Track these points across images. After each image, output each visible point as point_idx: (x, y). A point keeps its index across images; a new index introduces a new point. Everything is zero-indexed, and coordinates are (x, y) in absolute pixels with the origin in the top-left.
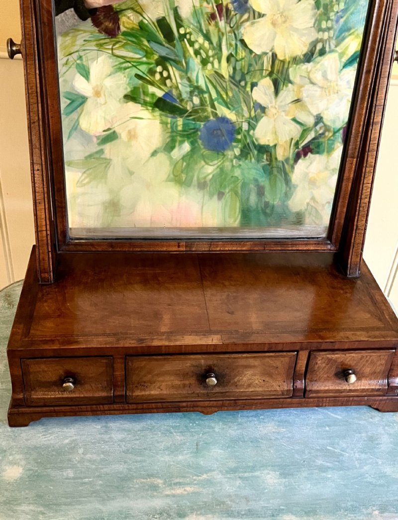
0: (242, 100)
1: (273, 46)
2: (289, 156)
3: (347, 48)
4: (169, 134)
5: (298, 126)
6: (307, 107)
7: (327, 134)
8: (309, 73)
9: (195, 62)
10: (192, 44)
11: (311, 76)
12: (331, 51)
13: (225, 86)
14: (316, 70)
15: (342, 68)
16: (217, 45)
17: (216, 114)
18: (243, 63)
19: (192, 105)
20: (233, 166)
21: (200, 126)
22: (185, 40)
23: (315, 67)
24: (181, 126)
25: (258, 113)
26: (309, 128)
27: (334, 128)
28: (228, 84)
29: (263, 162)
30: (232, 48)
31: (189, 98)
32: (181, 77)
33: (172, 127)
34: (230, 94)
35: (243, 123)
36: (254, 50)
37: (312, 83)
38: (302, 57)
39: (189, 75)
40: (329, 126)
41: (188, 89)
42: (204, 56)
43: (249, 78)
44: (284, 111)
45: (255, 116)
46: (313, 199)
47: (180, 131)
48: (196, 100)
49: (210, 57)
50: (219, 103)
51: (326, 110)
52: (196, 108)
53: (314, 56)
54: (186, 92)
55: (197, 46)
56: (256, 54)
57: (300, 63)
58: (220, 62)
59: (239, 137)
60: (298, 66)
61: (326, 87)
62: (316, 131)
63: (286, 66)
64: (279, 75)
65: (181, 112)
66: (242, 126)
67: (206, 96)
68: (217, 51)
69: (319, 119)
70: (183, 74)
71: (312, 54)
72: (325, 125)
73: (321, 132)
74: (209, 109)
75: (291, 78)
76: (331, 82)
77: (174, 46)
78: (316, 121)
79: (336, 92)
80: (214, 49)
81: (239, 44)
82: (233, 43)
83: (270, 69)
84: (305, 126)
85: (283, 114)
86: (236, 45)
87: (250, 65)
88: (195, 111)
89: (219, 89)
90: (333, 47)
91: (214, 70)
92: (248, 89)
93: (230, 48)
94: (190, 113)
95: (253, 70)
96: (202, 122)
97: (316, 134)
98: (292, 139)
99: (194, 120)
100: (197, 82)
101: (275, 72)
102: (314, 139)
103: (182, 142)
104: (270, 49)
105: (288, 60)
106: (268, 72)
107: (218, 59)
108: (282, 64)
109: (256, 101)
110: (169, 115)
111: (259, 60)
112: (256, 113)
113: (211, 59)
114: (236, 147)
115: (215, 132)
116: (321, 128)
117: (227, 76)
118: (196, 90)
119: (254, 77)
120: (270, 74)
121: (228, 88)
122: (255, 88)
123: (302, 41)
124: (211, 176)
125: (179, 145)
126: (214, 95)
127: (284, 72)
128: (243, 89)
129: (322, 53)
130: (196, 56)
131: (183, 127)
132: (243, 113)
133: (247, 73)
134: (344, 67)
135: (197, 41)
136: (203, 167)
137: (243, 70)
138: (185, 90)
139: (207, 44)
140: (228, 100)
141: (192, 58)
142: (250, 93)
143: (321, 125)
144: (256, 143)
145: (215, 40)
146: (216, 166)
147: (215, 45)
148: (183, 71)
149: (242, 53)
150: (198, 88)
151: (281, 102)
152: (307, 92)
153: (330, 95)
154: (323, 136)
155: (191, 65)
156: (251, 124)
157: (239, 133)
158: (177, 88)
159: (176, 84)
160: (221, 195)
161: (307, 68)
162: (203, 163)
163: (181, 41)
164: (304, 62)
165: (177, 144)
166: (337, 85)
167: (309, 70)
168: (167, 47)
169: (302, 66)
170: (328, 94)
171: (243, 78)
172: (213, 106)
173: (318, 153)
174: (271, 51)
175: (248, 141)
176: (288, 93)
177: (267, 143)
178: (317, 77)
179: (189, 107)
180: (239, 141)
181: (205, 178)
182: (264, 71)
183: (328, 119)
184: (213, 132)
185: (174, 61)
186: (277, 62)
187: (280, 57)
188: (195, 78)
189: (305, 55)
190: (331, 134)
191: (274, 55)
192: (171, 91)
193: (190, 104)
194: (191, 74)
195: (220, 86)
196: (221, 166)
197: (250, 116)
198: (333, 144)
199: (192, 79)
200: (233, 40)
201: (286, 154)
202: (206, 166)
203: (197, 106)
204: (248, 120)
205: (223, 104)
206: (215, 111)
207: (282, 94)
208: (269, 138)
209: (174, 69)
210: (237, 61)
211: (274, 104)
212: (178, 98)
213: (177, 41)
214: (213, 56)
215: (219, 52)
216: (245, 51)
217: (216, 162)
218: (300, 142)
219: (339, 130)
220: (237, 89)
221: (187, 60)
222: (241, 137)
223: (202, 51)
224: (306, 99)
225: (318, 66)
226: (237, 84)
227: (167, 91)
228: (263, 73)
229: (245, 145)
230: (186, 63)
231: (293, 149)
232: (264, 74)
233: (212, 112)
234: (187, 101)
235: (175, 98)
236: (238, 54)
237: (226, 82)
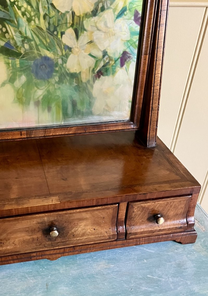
0: (56, 44)
1: (72, 7)
2: (89, 79)
3: (117, 6)
4: (11, 71)
5: (93, 59)
6: (97, 46)
7: (111, 62)
8: (96, 23)
9: (23, 20)
10: (19, 8)
11: (98, 25)
12: (108, 8)
13: (44, 35)
14: (100, 21)
15: (115, 19)
16: (36, 8)
17: (41, 55)
18: (54, 19)
19: (24, 50)
20: (55, 89)
21: (31, 64)
22: (15, 5)
23: (99, 19)
24: (19, 64)
25: (67, 52)
26: (100, 59)
27: (115, 59)
28: (46, 34)
29: (74, 84)
30: (46, 10)
31: (22, 45)
32: (15, 31)
33: (12, 66)
34: (48, 41)
35: (59, 59)
36: (60, 10)
37: (98, 30)
38: (91, 13)
39: (20, 29)
40: (111, 57)
41: (21, 39)
42: (29, 16)
43: (59, 29)
44: (83, 50)
45: (66, 54)
46: (107, 105)
47: (18, 68)
48: (27, 46)
49: (32, 16)
50: (41, 47)
51: (109, 47)
52: (26, 52)
53: (98, 12)
54: (19, 41)
55: (23, 9)
56: (62, 13)
57: (90, 17)
58: (39, 19)
59: (57, 69)
60: (89, 19)
61: (107, 32)
62: (104, 61)
63: (81, 20)
64: (78, 26)
65: (18, 55)
66: (58, 62)
67: (33, 43)
68: (36, 12)
69: (105, 53)
70: (16, 29)
71: (97, 11)
72: (109, 57)
73: (107, 61)
74: (36, 51)
75: (85, 27)
76: (110, 28)
77: (8, 10)
78: (104, 54)
79: (114, 34)
80: (34, 11)
81: (50, 6)
82: (47, 6)
83: (71, 22)
84: (98, 58)
85: (83, 51)
86: (49, 7)
87: (59, 20)
88: (26, 54)
89: (41, 37)
90: (109, 5)
91: (36, 25)
92: (59, 36)
93: (45, 10)
94: (23, 55)
95: (61, 23)
96: (31, 61)
97: (104, 63)
98: (90, 68)
99: (26, 60)
100: (26, 34)
101: (75, 24)
102: (103, 66)
103: (20, 76)
104: (70, 9)
105: (82, 15)
106: (70, 24)
107: (38, 17)
108: (79, 18)
109: (65, 44)
110: (10, 58)
111: (64, 17)
112: (66, 52)
113: (33, 18)
114: (55, 76)
115: (41, 67)
116: (107, 59)
117: (44, 29)
118: (25, 39)
119: (62, 28)
120: (72, 26)
121: (47, 36)
122: (63, 35)
123: (90, 3)
124: (42, 97)
125: (19, 78)
126: (38, 42)
127: (81, 24)
128: (56, 37)
129: (103, 9)
130: (23, 16)
131: (20, 65)
132: (57, 53)
133: (58, 26)
134: (117, 18)
135: (23, 6)
136: (36, 91)
137: (54, 24)
138: (18, 40)
139: (29, 8)
140: (47, 45)
141: (21, 18)
142: (61, 39)
143: (106, 57)
144: (68, 72)
145: (34, 5)
146: (44, 90)
147: (35, 8)
148: (16, 27)
149: (53, 13)
150: (26, 38)
151: (81, 44)
152: (97, 36)
153: (110, 37)
154: (109, 64)
155: (20, 22)
156: (64, 60)
157: (56, 66)
158: (13, 39)
159: (12, 36)
160: (49, 109)
161: (95, 20)
162: (36, 88)
163: (12, 7)
164: (92, 17)
165: (17, 77)
166: (114, 30)
167: (95, 22)
168: (3, 11)
169: (91, 19)
170: (109, 36)
171: (55, 29)
172: (38, 50)
173: (107, 75)
174: (71, 9)
175: (63, 71)
176: (84, 38)
177: (75, 72)
178: (101, 25)
179: (22, 51)
180: (57, 72)
181: (38, 98)
182: (68, 24)
183: (110, 52)
184: (40, 67)
185: (10, 21)
186: (75, 17)
187: (77, 14)
188: (24, 32)
189: (92, 12)
190: (113, 62)
191: (73, 13)
192: (9, 41)
193: (23, 49)
194: (22, 29)
195: (41, 35)
196: (48, 89)
197: (62, 54)
198: (115, 69)
199: (22, 33)
200: (46, 4)
201: (88, 78)
202: (38, 90)
203: (28, 50)
204: (62, 57)
205: (45, 47)
206: (40, 53)
207: (81, 38)
208: (76, 68)
209: (10, 26)
210: (50, 18)
211: (76, 45)
212: (15, 45)
213: (10, 7)
214: (34, 16)
215: (38, 13)
216: (55, 11)
217: (44, 87)
218: (95, 69)
219: (118, 59)
220: (52, 37)
221: (18, 19)
222: (59, 69)
223: (26, 13)
224: (95, 41)
225: (101, 18)
226: (52, 34)
227: (6, 41)
228: (67, 24)
229: (61, 74)
230: (17, 21)
231: (91, 74)
232: (68, 26)
233: (38, 53)
234: (21, 47)
235: (13, 45)
236: (50, 13)
237: (44, 33)
